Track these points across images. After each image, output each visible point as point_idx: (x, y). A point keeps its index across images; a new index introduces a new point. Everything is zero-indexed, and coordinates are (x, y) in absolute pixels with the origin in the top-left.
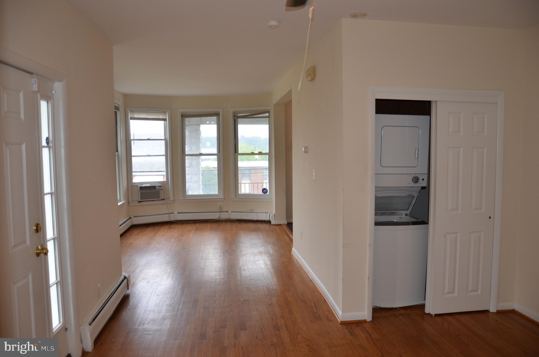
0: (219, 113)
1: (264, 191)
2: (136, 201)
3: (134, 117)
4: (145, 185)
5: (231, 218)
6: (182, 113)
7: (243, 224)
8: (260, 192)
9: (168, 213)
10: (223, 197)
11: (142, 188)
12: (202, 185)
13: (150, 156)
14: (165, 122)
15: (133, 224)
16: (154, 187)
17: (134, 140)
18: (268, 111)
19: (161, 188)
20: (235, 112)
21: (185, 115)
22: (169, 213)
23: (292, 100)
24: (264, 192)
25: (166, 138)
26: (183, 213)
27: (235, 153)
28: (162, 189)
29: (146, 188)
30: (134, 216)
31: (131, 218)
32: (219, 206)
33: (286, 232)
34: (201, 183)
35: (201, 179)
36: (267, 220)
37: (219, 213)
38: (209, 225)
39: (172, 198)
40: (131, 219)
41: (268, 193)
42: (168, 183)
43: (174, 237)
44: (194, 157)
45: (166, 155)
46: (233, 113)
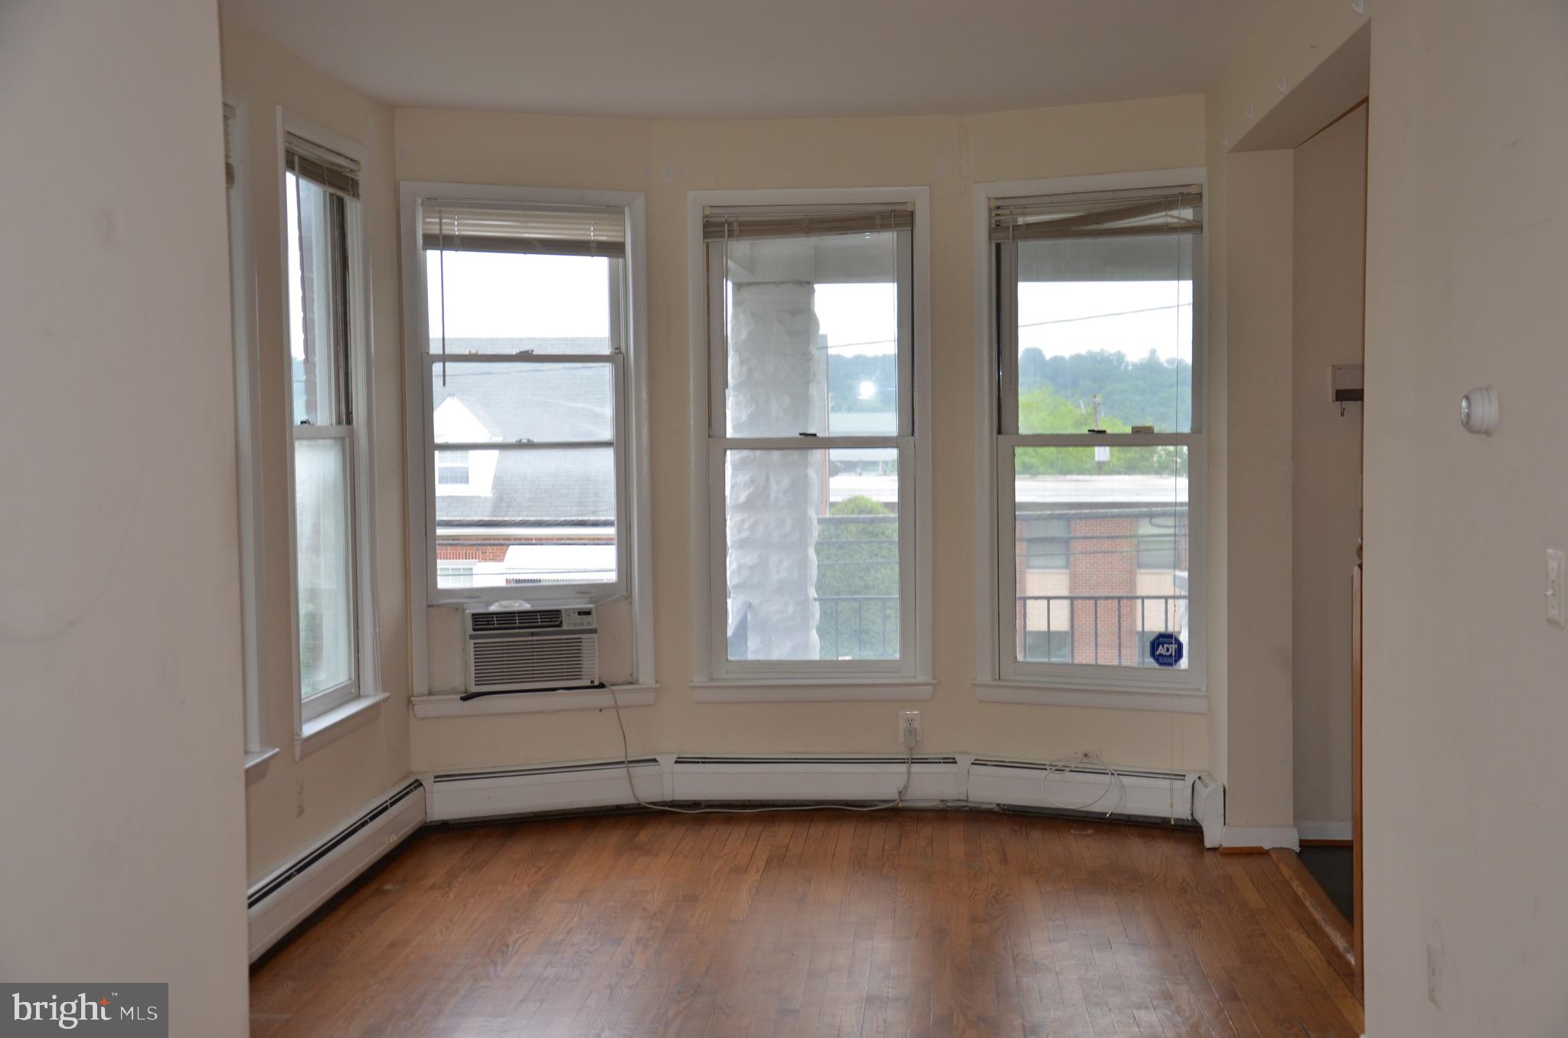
0: (909, 208)
1: (1161, 650)
2: (453, 692)
3: (444, 232)
4: (504, 603)
5: (970, 799)
6: (708, 212)
7: (1036, 835)
8: (1135, 656)
9: (623, 762)
10: (928, 679)
11: (483, 622)
12: (817, 604)
13: (530, 445)
14: (615, 260)
15: (428, 820)
16: (551, 618)
17: (445, 358)
18: (1194, 190)
19: (589, 624)
20: (999, 203)
21: (721, 224)
22: (629, 762)
23: (1366, 100)
24: (1161, 655)
25: (623, 349)
26: (705, 761)
27: (999, 432)
28: (594, 626)
29: (506, 620)
30: (436, 777)
31: (418, 784)
32: (903, 726)
33: (1298, 901)
34: (813, 593)
35: (814, 573)
36: (1176, 820)
37: (903, 768)
38: (844, 838)
39: (646, 677)
40: (421, 788)
41: (1184, 663)
42: (629, 597)
43: (645, 909)
44: (776, 455)
45: (621, 445)
46: (990, 209)
